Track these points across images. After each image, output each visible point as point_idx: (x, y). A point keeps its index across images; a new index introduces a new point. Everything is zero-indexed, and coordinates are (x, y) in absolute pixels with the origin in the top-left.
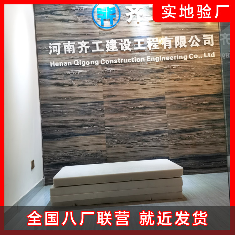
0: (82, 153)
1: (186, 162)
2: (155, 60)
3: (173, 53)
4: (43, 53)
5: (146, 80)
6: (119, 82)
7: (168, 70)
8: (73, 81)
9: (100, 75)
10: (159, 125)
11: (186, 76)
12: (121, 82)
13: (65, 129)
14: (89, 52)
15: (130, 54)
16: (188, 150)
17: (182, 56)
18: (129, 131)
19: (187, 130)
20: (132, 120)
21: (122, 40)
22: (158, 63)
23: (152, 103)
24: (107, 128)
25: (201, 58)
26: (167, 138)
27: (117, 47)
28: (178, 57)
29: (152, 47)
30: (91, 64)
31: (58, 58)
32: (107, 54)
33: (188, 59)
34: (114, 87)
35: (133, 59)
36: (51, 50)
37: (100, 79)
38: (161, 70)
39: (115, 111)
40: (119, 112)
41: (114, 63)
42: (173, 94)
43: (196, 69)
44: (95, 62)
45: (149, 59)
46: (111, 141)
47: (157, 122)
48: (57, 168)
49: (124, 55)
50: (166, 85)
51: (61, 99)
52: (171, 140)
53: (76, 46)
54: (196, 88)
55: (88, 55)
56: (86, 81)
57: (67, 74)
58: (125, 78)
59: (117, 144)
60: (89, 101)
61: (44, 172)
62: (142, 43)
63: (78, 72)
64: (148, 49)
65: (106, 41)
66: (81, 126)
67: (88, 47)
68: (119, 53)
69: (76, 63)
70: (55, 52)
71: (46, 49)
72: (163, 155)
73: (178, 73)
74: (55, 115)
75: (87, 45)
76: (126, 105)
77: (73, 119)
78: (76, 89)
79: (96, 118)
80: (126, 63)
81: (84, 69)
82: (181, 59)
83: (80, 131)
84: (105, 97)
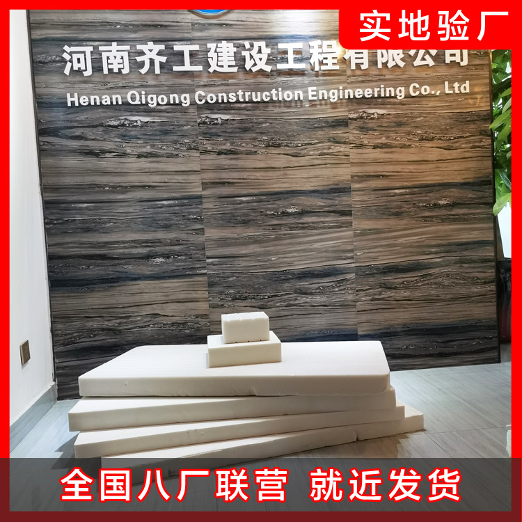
0: (149, 321)
1: (395, 342)
2: (329, 98)
3: (372, 81)
4: (48, 72)
5: (306, 144)
6: (242, 149)
7: (360, 123)
8: (127, 144)
9: (193, 130)
10: (334, 255)
11: (402, 138)
12: (244, 149)
13: (107, 262)
14: (166, 71)
15: (268, 80)
16: (401, 314)
17: (392, 89)
18: (262, 269)
19: (400, 267)
20: (269, 243)
21: (247, 44)
22: (335, 103)
23: (319, 202)
24: (210, 260)
25: (438, 94)
26: (353, 286)
27: (235, 60)
28: (382, 90)
29: (321, 63)
30: (172, 102)
31: (87, 85)
32: (209, 77)
33: (408, 96)
34: (228, 162)
35: (274, 92)
36: (69, 65)
37: (194, 142)
38: (342, 123)
39: (230, 220)
40: (240, 222)
41: (228, 102)
42: (370, 180)
43: (426, 121)
44: (180, 98)
45: (315, 93)
46: (221, 293)
47: (332, 247)
48: (87, 358)
49: (252, 81)
50: (354, 159)
51: (97, 189)
52: (363, 290)
53: (131, 54)
54: (423, 167)
55: (163, 78)
56: (160, 145)
57: (110, 126)
58: (254, 139)
59: (235, 299)
60: (166, 195)
61: (56, 368)
62: (297, 52)
63: (139, 122)
64: (313, 69)
65: (209, 45)
66: (148, 257)
67: (164, 59)
68: (241, 76)
69: (133, 98)
70: (79, 68)
71: (54, 61)
72: (344, 325)
73: (382, 129)
74: (81, 229)
75: (160, 53)
76: (257, 206)
77: (128, 239)
78: (133, 164)
79: (183, 236)
80: (258, 102)
81: (153, 114)
82: (390, 95)
83: (144, 269)
84: (205, 185)
